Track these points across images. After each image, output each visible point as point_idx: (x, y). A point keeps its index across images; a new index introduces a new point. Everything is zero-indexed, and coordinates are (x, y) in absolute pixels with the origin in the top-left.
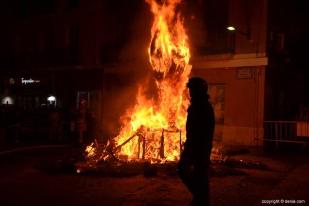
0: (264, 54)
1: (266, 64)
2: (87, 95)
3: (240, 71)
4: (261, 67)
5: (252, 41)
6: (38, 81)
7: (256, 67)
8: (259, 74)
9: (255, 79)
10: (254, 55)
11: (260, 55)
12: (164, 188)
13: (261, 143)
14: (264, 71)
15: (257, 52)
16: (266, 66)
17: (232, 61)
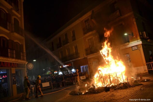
0: (140, 40)
1: (141, 43)
2: (84, 67)
3: (133, 47)
4: (140, 45)
5: (134, 37)
6: (68, 65)
7: (138, 45)
8: (140, 47)
9: (139, 49)
10: (136, 41)
11: (138, 40)
12: (112, 95)
13: (147, 71)
14: (141, 46)
15: (137, 40)
16: (142, 44)
17: (129, 45)
